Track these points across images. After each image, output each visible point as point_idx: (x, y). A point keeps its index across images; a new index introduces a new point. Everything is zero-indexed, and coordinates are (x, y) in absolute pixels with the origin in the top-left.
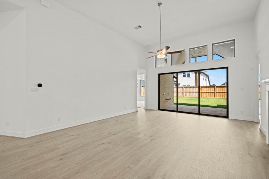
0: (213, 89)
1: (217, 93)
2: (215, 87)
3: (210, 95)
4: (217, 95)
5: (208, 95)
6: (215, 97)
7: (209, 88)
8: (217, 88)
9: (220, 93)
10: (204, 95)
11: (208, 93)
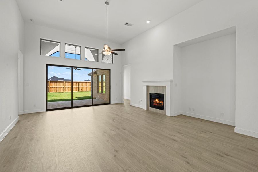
0: (63, 84)
1: (66, 88)
2: (64, 82)
3: (60, 90)
4: (66, 90)
5: (58, 90)
6: (64, 91)
7: (59, 83)
8: (66, 83)
9: (68, 87)
10: (54, 90)
11: (57, 88)
